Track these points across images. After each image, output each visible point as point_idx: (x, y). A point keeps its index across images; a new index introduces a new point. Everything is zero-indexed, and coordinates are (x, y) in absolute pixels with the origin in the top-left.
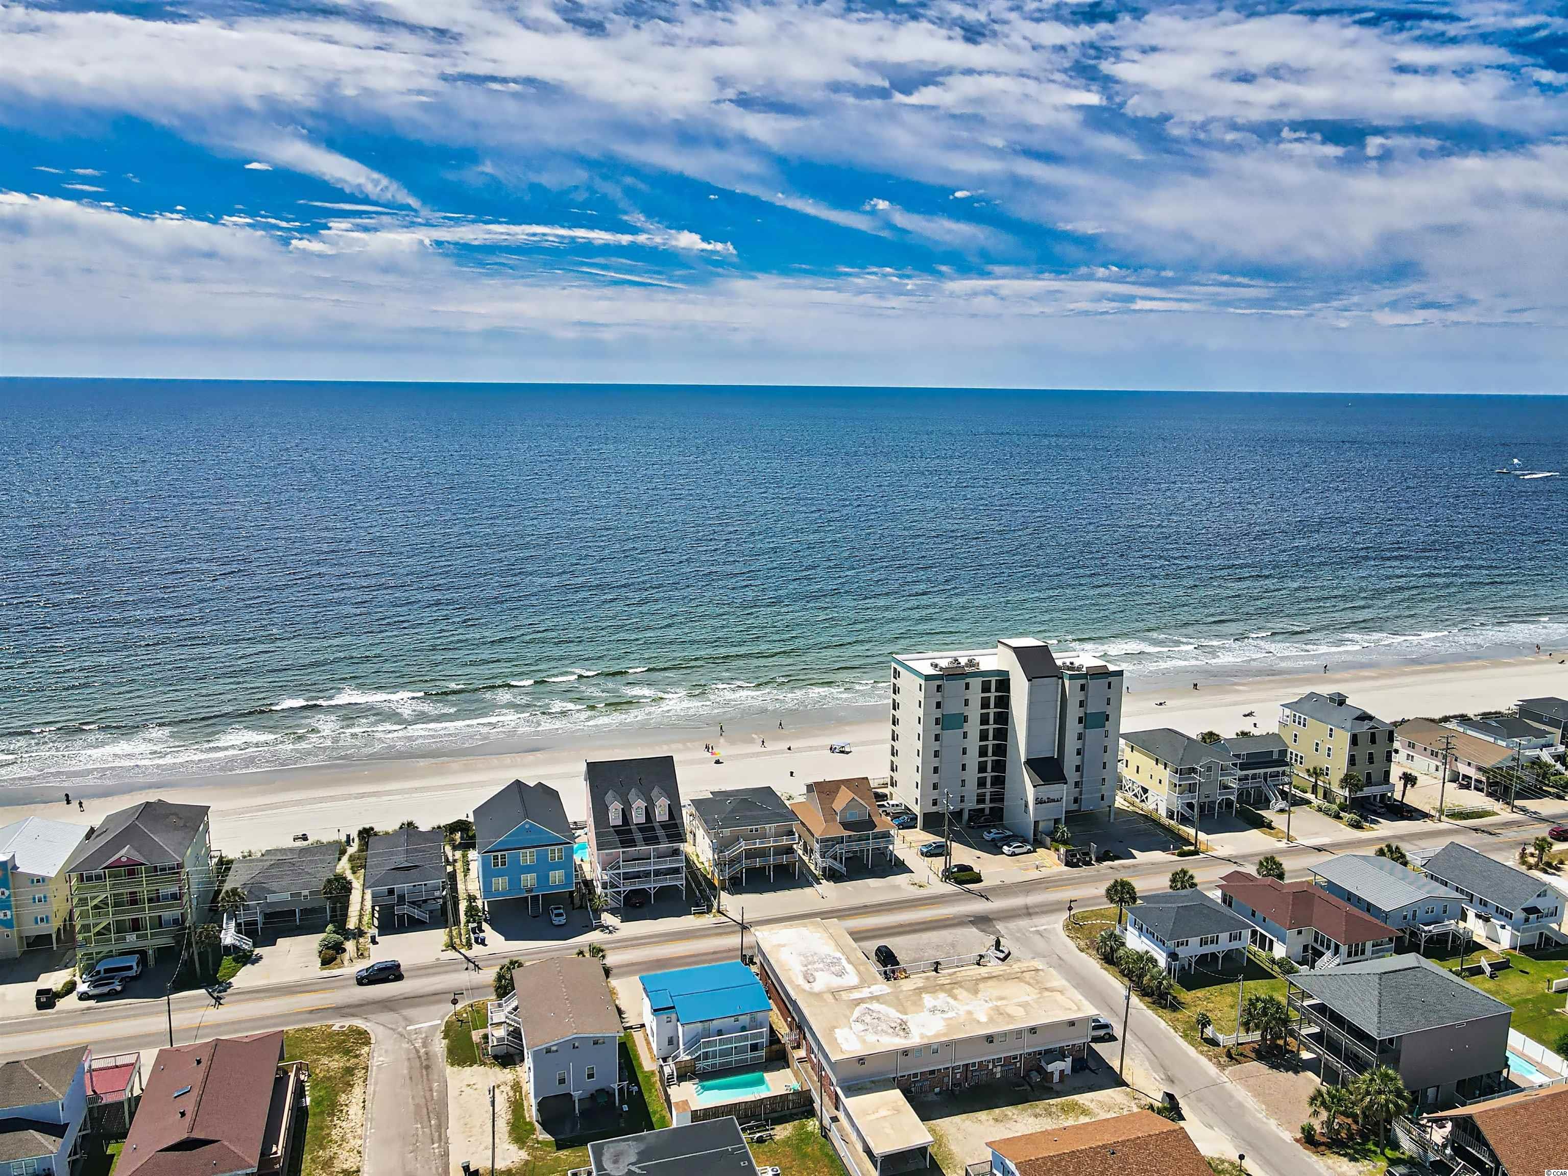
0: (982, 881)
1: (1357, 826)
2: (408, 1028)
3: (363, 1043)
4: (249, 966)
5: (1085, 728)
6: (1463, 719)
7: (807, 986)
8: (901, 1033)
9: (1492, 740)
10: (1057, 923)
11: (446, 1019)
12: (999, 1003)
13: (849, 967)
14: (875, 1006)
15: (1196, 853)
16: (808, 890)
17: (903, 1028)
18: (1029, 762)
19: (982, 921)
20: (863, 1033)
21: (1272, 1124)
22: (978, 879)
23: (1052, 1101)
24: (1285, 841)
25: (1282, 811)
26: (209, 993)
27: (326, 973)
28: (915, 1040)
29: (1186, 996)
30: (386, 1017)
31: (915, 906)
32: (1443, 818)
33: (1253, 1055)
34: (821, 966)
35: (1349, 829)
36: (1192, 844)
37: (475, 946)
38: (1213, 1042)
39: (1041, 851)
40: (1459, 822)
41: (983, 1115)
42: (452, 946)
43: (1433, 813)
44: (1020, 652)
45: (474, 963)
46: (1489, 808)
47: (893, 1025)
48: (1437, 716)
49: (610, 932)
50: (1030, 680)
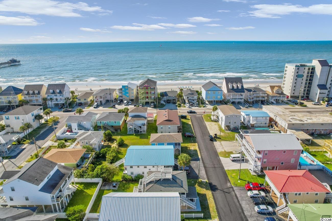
8: (301, 121)
18: (318, 85)
19: (309, 112)
22: (306, 106)
44: (319, 61)
50: (322, 66)
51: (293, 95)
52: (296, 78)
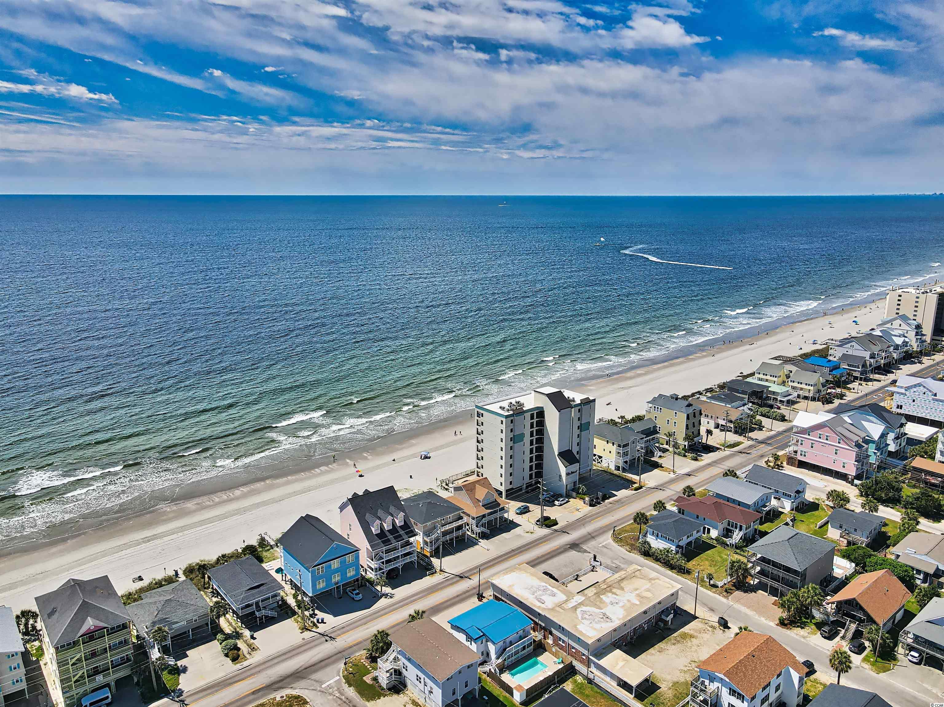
0: (557, 524)
1: (696, 459)
2: (323, 686)
3: (303, 704)
4: (182, 674)
5: (581, 431)
6: (700, 393)
7: (543, 606)
8: (608, 620)
9: (724, 405)
10: (608, 539)
11: (341, 675)
12: (637, 592)
13: (555, 590)
14: (584, 608)
15: (641, 488)
16: (476, 547)
17: (606, 617)
18: (561, 454)
19: (574, 546)
20: (591, 625)
21: (763, 619)
22: (555, 523)
23: (675, 635)
24: (672, 473)
25: (660, 457)
26: (172, 700)
27: (238, 666)
28: (616, 623)
29: (690, 565)
30: (303, 683)
31: (537, 545)
32: (726, 449)
33: (734, 588)
34: (541, 592)
35: (693, 461)
36: (636, 483)
37: (318, 625)
38: (715, 586)
39: (571, 500)
40: (732, 449)
41: (651, 651)
42: (304, 629)
43: (721, 447)
44: (549, 396)
45: (327, 636)
46: (739, 440)
47: (601, 616)
48: (690, 394)
49: (391, 597)
50: (559, 411)
51: (511, 487)
52: (511, 444)
